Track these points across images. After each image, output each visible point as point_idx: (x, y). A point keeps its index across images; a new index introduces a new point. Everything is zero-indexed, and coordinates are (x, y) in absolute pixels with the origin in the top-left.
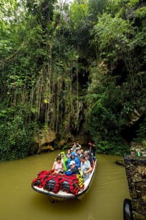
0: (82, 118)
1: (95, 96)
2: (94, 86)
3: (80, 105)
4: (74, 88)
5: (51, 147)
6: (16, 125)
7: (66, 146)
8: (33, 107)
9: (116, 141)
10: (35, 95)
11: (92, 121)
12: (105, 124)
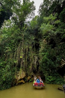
0: (38, 64)
1: (43, 53)
2: (42, 49)
3: (36, 58)
4: (33, 50)
6: (7, 70)
7: (31, 80)
8: (15, 60)
9: (56, 76)
10: (16, 55)
11: (43, 66)
12: (49, 67)
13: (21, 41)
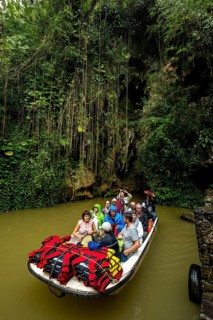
1: (154, 120)
2: (154, 104)
3: (130, 134)
5: (88, 194)
6: (42, 163)
7: (109, 193)
8: (63, 138)
9: (183, 189)
11: (148, 158)
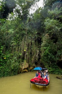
2: (44, 44)
3: (38, 51)
4: (36, 44)
7: (32, 70)
8: (20, 53)
10: (21, 48)
11: (44, 59)
12: (50, 60)
13: (24, 36)
